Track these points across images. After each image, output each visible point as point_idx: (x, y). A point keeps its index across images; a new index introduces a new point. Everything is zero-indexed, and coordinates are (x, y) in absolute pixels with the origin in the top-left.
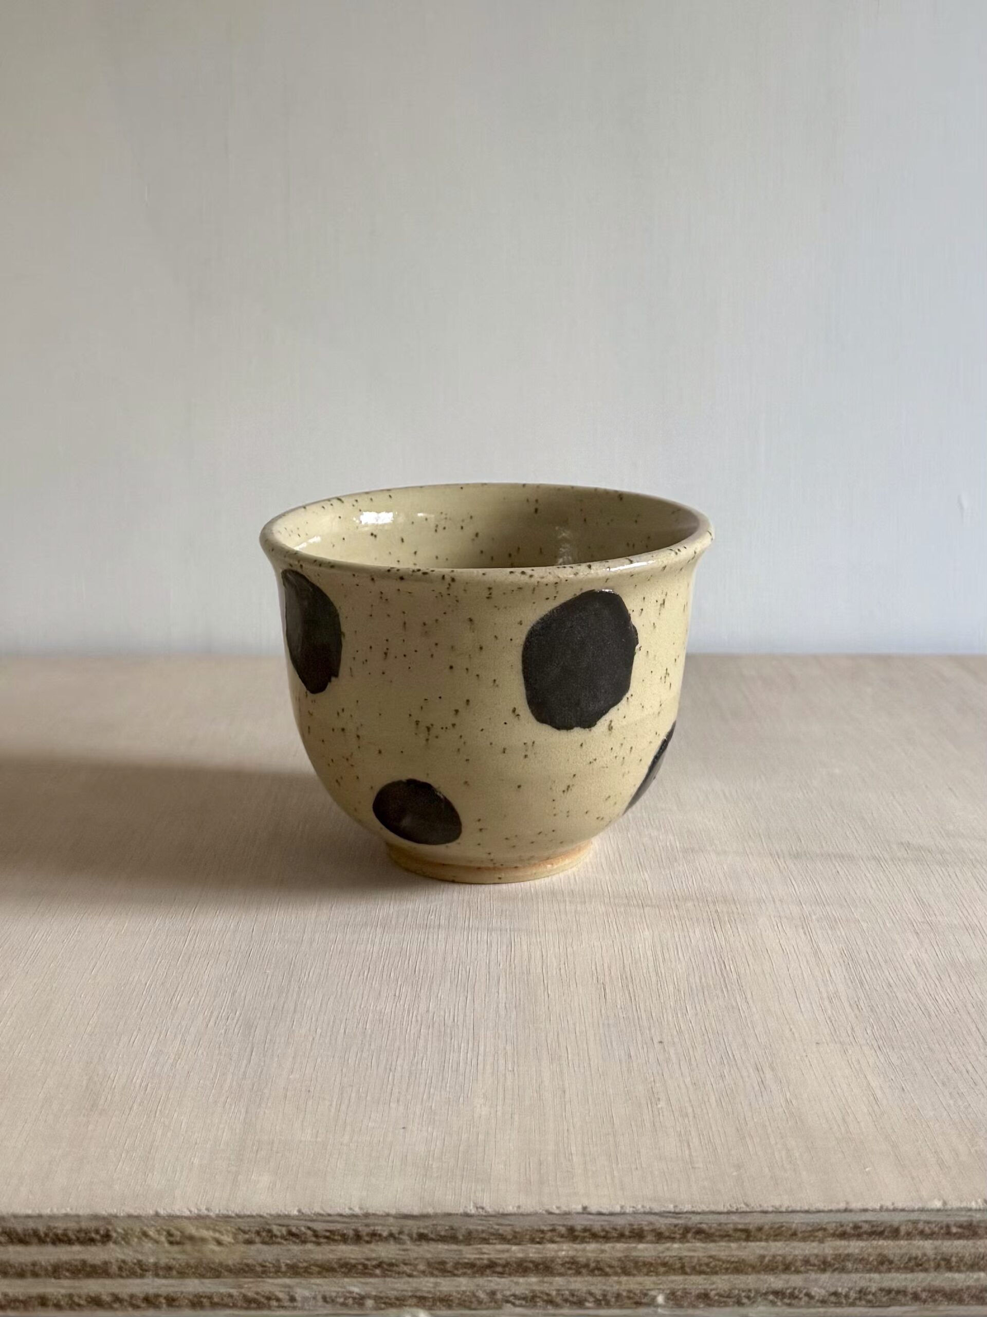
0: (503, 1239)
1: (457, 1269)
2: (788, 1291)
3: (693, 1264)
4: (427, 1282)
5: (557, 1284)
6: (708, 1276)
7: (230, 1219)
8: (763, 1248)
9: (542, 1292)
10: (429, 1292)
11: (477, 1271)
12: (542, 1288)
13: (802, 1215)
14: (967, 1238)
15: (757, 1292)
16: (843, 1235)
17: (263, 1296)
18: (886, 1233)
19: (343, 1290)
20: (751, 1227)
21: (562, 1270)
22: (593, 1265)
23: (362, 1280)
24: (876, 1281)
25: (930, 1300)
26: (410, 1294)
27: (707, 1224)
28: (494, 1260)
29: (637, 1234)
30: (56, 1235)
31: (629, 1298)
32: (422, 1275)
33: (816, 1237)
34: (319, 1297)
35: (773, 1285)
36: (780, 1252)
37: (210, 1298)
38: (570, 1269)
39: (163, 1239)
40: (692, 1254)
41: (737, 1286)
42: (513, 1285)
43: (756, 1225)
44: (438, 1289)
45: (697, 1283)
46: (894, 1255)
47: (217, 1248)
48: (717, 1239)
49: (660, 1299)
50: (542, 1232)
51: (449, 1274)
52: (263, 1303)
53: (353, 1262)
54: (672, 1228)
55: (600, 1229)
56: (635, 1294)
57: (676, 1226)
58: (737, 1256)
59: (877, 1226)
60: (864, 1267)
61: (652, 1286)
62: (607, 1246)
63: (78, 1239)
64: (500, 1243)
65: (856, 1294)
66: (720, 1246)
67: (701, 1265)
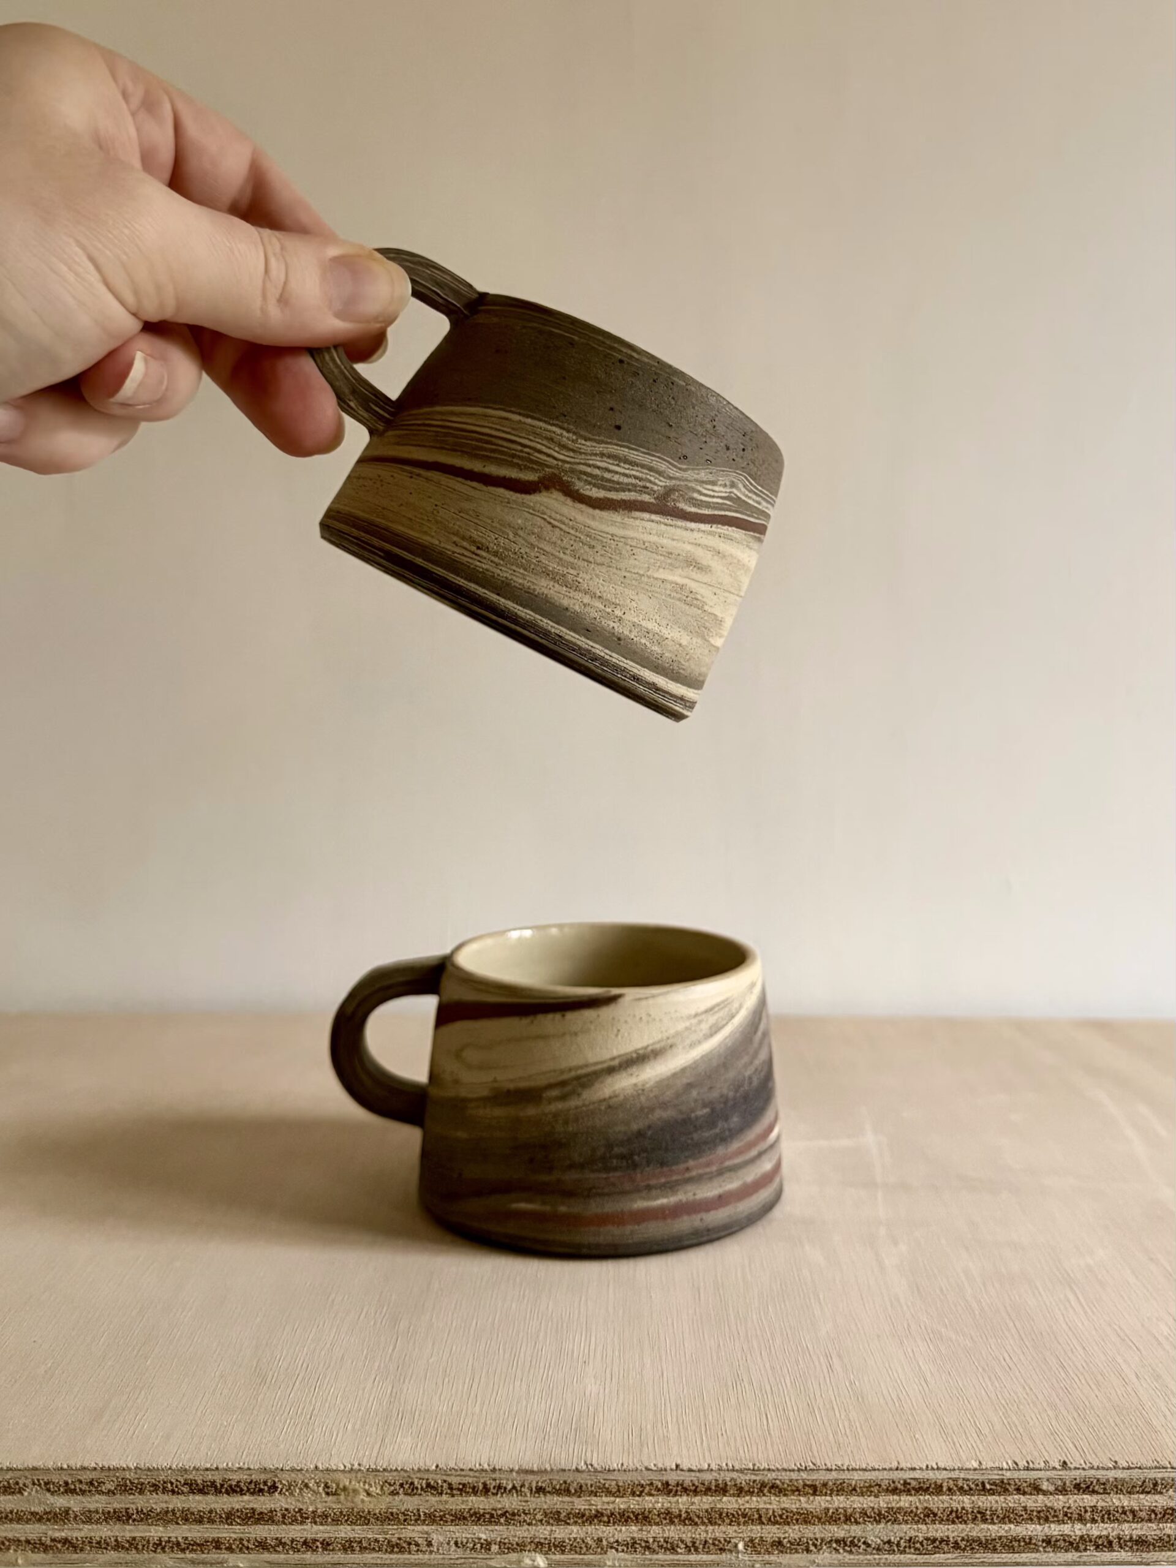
0: (609, 1492)
1: (569, 1519)
2: (850, 1539)
3: (769, 1516)
4: (545, 1529)
5: (654, 1532)
6: (781, 1527)
7: (378, 1473)
8: (827, 1501)
9: (641, 1540)
10: (546, 1539)
11: (587, 1520)
12: (640, 1536)
13: (861, 1473)
14: (1000, 1494)
15: (822, 1540)
16: (895, 1491)
17: (405, 1542)
18: (931, 1490)
19: (473, 1536)
20: (817, 1483)
21: (658, 1520)
22: (684, 1515)
23: (490, 1528)
24: (922, 1531)
25: (968, 1549)
26: (529, 1540)
27: (780, 1480)
28: (600, 1510)
29: (722, 1489)
30: (230, 1486)
31: (714, 1544)
32: (539, 1524)
33: (871, 1492)
34: (452, 1543)
35: (836, 1535)
36: (841, 1506)
37: (360, 1542)
38: (665, 1519)
39: (321, 1489)
40: (768, 1506)
41: (806, 1535)
42: (616, 1533)
43: (822, 1482)
44: (553, 1536)
45: (772, 1532)
46: (938, 1509)
47: (366, 1499)
48: (789, 1493)
49: (741, 1546)
50: (642, 1486)
51: (563, 1523)
52: (404, 1548)
53: (482, 1512)
54: (751, 1484)
55: (691, 1484)
56: (719, 1541)
57: (754, 1481)
58: (806, 1509)
59: (924, 1482)
60: (913, 1519)
61: (734, 1534)
62: (696, 1499)
63: (248, 1490)
64: (606, 1496)
65: (905, 1542)
66: (791, 1500)
67: (775, 1517)
